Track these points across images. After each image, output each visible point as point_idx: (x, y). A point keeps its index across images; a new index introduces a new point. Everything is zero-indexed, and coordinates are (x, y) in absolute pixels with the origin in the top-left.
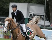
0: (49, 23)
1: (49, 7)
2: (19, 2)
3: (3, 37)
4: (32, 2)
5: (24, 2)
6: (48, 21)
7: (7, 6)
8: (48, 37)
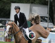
0: (53, 25)
1: (53, 8)
2: (21, 3)
3: (4, 40)
4: (35, 2)
5: (26, 3)
6: (52, 23)
8: (52, 41)
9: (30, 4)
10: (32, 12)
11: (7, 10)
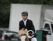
7: (7, 10)
9: (41, 5)
10: (44, 17)
11: (4, 14)
